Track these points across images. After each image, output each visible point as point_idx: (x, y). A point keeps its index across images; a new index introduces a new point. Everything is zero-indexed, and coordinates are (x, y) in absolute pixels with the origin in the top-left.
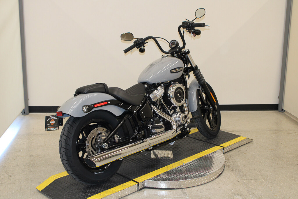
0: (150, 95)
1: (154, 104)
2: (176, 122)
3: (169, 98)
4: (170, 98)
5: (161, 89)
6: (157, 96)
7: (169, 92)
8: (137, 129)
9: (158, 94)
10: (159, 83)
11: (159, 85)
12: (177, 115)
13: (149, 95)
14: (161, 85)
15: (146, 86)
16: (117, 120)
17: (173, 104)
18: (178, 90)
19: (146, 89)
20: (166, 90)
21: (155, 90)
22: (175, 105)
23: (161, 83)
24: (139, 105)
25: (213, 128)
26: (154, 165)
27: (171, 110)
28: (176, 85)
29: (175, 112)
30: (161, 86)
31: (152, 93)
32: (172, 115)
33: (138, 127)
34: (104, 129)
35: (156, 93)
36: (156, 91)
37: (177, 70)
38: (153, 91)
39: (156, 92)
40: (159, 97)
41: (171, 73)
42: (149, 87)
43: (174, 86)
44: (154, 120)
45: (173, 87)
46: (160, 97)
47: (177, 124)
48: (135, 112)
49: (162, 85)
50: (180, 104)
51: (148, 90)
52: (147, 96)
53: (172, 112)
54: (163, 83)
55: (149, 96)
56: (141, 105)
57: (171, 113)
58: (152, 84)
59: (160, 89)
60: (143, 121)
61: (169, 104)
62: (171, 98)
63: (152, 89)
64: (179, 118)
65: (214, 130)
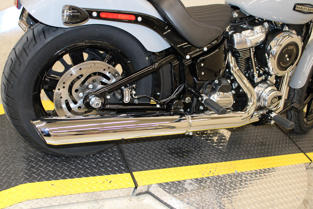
0: (234, 35)
1: (235, 54)
2: (259, 100)
3: (266, 55)
4: (269, 56)
5: (260, 33)
6: (245, 42)
7: (273, 43)
8: (180, 90)
9: (251, 38)
10: (262, 19)
11: (261, 22)
12: (266, 88)
13: (233, 33)
14: (264, 24)
15: (235, 15)
16: (147, 58)
17: (268, 67)
18: (290, 48)
19: (233, 21)
20: (269, 38)
21: (248, 29)
22: (271, 70)
23: (266, 21)
24: (202, 48)
25: (309, 119)
26: (188, 152)
27: (260, 76)
28: (291, 36)
29: (264, 81)
30: (264, 27)
31: (240, 32)
32: (258, 84)
33: (183, 87)
34: (109, 68)
35: (248, 37)
36: (249, 31)
37: (306, 9)
38: (245, 29)
39: (249, 34)
40: (249, 45)
41: (294, 9)
42: (241, 19)
43: (286, 36)
44: (220, 83)
45: (284, 37)
46: (252, 47)
47: (258, 104)
48: (188, 57)
49: (266, 24)
50: (281, 73)
51: (236, 23)
52: (230, 33)
53: (259, 80)
54: (269, 22)
55: (232, 36)
56: (205, 49)
57: (257, 79)
58: (248, 16)
59: (258, 31)
60: (198, 80)
61: (263, 63)
62: (271, 56)
63: (245, 24)
64: (268, 95)
65: (309, 123)
